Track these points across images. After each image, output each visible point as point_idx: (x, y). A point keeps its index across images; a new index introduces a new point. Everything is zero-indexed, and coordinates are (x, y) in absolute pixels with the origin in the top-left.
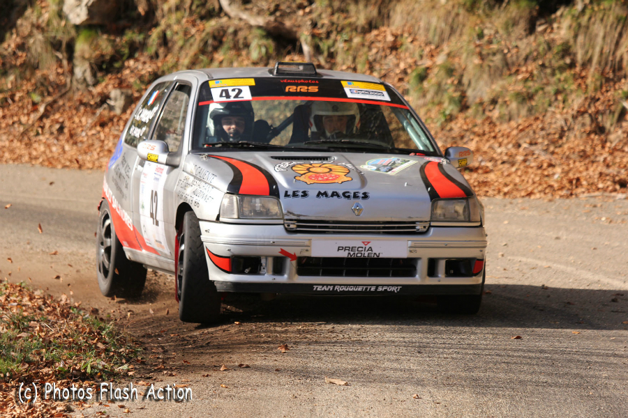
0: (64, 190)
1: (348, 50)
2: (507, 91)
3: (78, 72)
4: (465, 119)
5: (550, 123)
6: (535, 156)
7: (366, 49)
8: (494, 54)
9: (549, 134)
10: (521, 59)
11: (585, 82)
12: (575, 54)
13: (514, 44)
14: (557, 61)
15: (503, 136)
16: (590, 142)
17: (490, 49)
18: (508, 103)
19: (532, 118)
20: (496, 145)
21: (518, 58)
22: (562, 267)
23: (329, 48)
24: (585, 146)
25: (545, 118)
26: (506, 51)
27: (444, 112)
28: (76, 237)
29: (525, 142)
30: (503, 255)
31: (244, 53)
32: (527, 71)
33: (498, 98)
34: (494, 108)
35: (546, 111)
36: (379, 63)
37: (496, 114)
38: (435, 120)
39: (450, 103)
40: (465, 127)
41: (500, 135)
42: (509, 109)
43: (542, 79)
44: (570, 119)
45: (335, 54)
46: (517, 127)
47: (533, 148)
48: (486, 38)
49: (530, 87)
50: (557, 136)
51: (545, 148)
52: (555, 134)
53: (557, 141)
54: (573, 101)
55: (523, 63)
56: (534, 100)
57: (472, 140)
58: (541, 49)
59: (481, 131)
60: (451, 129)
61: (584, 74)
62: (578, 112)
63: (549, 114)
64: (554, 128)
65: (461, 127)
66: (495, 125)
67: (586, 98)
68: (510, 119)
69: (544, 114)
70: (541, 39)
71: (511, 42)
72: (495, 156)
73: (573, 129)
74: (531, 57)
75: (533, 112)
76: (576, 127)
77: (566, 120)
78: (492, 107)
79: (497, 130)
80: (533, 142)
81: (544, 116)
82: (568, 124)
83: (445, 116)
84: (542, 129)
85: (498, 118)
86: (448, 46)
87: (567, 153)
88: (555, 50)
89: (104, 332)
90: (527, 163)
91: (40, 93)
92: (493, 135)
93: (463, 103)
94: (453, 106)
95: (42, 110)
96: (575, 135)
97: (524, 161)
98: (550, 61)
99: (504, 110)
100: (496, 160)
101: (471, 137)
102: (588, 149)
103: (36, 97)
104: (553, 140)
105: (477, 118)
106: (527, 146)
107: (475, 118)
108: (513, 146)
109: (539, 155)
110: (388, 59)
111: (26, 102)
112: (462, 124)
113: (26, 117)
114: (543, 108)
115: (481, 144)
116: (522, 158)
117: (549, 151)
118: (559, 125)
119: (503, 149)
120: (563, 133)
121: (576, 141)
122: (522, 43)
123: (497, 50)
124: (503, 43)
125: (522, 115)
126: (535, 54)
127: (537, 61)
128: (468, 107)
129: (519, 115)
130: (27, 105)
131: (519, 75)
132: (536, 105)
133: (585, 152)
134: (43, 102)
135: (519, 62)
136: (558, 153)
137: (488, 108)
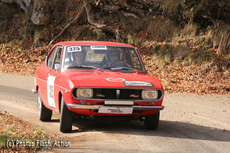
0: (28, 83)
1: (132, 38)
2: (188, 55)
3: (35, 41)
4: (172, 64)
5: (203, 67)
6: (197, 78)
7: (138, 38)
8: (184, 42)
9: (202, 71)
10: (193, 44)
11: (216, 53)
12: (213, 43)
14: (206, 45)
15: (185, 71)
16: (217, 75)
17: (182, 40)
18: (188, 59)
19: (197, 65)
20: (183, 74)
21: (192, 43)
22: (206, 118)
23: (125, 37)
24: (215, 76)
25: (201, 65)
26: (188, 41)
27: (165, 61)
28: (32, 100)
29: (194, 74)
30: (184, 113)
31: (94, 37)
32: (195, 48)
33: (184, 57)
34: (183, 61)
35: (202, 63)
36: (142, 43)
37: (183, 63)
38: (162, 64)
39: (167, 58)
40: (172, 67)
41: (185, 70)
42: (188, 61)
43: (200, 51)
44: (210, 66)
45: (127, 39)
46: (191, 68)
47: (196, 76)
48: (181, 36)
49: (196, 54)
50: (205, 72)
51: (201, 76)
52: (204, 71)
53: (205, 74)
54: (211, 59)
55: (194, 45)
56: (197, 58)
57: (175, 72)
58: (200, 40)
59: (178, 69)
60: (167, 68)
61: (215, 50)
62: (213, 64)
63: (202, 64)
64: (204, 69)
65: (170, 67)
66: (183, 67)
67: (216, 59)
68: (188, 65)
69: (200, 64)
70: (201, 37)
71: (190, 37)
72: (183, 78)
74: (197, 43)
75: (197, 63)
76: (212, 69)
77: (208, 66)
78: (182, 61)
79: (183, 69)
80: (196, 74)
81: (200, 65)
82: (209, 68)
83: (166, 63)
84: (200, 69)
85: (184, 65)
86: (167, 38)
87: (208, 78)
88: (206, 41)
89: (43, 134)
90: (194, 81)
91: (21, 48)
92: (182, 70)
93: (172, 58)
94: (168, 59)
95: (22, 54)
96: (211, 71)
97: (193, 80)
98: (204, 45)
99: (186, 62)
100: (183, 79)
101: (174, 71)
102: (216, 77)
103: (20, 50)
104: (203, 73)
105: (177, 64)
106: (194, 75)
107: (176, 64)
108: (189, 75)
109: (198, 78)
110: (146, 42)
111: (16, 52)
112: (171, 66)
113: (16, 57)
114: (200, 62)
115: (178, 73)
116: (192, 79)
117: (202, 77)
118: (206, 68)
119: (186, 75)
120: (207, 71)
121: (212, 74)
122: (194, 38)
123: (185, 40)
124: (187, 38)
125: (193, 64)
126: (198, 42)
127: (199, 45)
128: (174, 60)
129: (191, 63)
130: (16, 53)
131: (192, 49)
132: (198, 60)
133: (214, 78)
134: (22, 51)
135: (192, 45)
136: (205, 78)
137: (181, 61)
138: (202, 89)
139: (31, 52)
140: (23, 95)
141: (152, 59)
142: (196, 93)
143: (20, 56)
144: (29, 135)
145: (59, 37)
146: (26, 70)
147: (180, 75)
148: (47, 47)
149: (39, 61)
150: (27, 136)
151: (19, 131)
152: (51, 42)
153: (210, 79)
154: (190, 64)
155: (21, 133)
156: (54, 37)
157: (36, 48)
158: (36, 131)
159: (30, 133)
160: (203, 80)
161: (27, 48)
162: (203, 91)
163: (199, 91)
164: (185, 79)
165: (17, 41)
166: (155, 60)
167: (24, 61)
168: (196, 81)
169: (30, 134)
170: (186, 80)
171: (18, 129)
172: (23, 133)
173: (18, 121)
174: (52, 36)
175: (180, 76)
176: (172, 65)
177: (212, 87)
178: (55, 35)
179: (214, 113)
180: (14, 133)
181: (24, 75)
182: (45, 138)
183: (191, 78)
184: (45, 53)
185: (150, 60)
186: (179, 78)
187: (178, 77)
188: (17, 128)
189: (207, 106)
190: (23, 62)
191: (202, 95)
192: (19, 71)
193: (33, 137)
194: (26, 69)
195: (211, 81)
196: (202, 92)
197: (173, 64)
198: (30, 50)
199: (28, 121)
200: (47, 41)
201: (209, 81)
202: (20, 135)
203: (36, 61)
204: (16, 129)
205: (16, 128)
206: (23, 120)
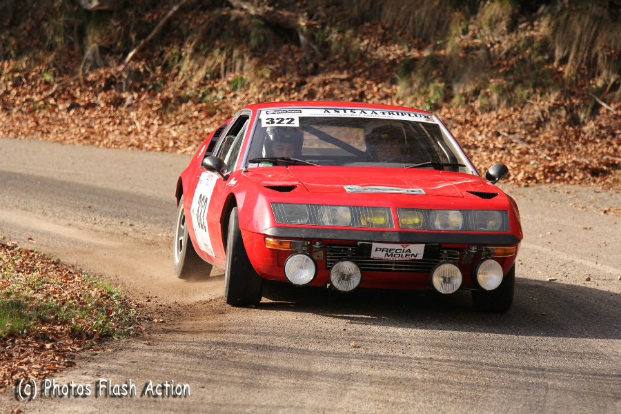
0: (73, 164)
1: (341, 40)
2: (488, 82)
3: (88, 53)
4: (449, 109)
5: (528, 114)
6: (513, 145)
7: (358, 40)
8: (478, 48)
9: (527, 125)
10: (503, 53)
11: (561, 77)
12: (554, 51)
13: (496, 39)
14: (537, 56)
15: (483, 125)
16: (565, 133)
17: (474, 43)
18: (490, 94)
19: (512, 109)
20: (478, 133)
21: (500, 52)
22: (539, 248)
23: (324, 37)
24: (560, 137)
25: (524, 110)
26: (489, 45)
27: (429, 101)
28: (84, 208)
29: (505, 131)
31: (244, 41)
32: (508, 65)
33: (481, 89)
34: (476, 99)
35: (525, 103)
36: (370, 53)
37: (477, 104)
39: (435, 94)
40: (448, 116)
41: (481, 124)
42: (490, 100)
43: (521, 73)
44: (547, 111)
45: (329, 44)
46: (497, 118)
47: (511, 137)
48: (470, 34)
49: (510, 81)
50: (534, 126)
51: (523, 137)
52: (532, 124)
53: (534, 131)
54: (550, 94)
55: (504, 57)
56: (513, 92)
57: (455, 128)
58: (521, 44)
59: (463, 120)
61: (561, 69)
62: (554, 104)
63: (527, 106)
64: (532, 119)
65: (444, 116)
66: (476, 115)
67: (562, 92)
68: (490, 110)
69: (522, 105)
70: (522, 35)
71: (493, 37)
72: (476, 143)
73: (550, 120)
74: (511, 52)
75: (512, 103)
76: (552, 119)
77: (543, 112)
78: (474, 99)
79: (478, 119)
80: (512, 131)
81: (522, 108)
82: (545, 115)
83: (431, 104)
84: (521, 120)
85: (479, 108)
86: (435, 39)
87: (544, 142)
88: (535, 45)
89: (114, 296)
90: (506, 151)
91: (52, 73)
92: (475, 123)
93: (448, 92)
94: (438, 96)
95: (54, 89)
96: (551, 126)
97: (503, 149)
98: (530, 56)
99: (485, 101)
100: (476, 147)
101: (454, 125)
102: (563, 139)
103: (48, 77)
104: (530, 130)
105: (460, 107)
106: (506, 134)
107: (458, 107)
108: (493, 135)
109: (517, 143)
110: (378, 50)
111: (39, 82)
112: (446, 113)
113: (39, 95)
114: (521, 100)
115: (463, 131)
116: (501, 146)
117: (526, 140)
118: (536, 116)
119: (484, 136)
120: (540, 123)
121: (552, 132)
122: (504, 39)
123: (481, 45)
124: (486, 38)
125: (502, 106)
126: (516, 49)
127: (517, 56)
128: (452, 97)
129: (499, 105)
130: (40, 85)
131: (501, 68)
132: (515, 97)
133: (559, 142)
134: (54, 81)
135: (501, 55)
136: (534, 143)
137: (470, 99)
138: (528, 172)
139: (77, 83)
140: (59, 195)
141: (395, 94)
142: (513, 182)
143: (50, 92)
144: (79, 299)
145: (151, 41)
146: (66, 131)
147: (470, 135)
148: (121, 68)
149: (99, 105)
150: (75, 302)
151: (51, 289)
152: (131, 55)
153: (548, 145)
154: (496, 107)
155: (57, 296)
156: (138, 42)
157: (92, 73)
158: (96, 289)
159: (81, 296)
160: (529, 147)
161: (66, 73)
162: (531, 176)
163: (520, 177)
164: (482, 146)
165: (41, 53)
166: (403, 98)
167: (61, 107)
168: (512, 152)
169: (81, 298)
170: (486, 148)
171: (49, 285)
172: (64, 295)
173: (48, 263)
174: (134, 39)
175: (471, 139)
176: (446, 111)
177: (553, 167)
178: (139, 38)
179: (559, 233)
180: (39, 296)
181: (62, 142)
182: (120, 307)
183: (499, 142)
184: (114, 83)
185: (391, 97)
186: (466, 143)
187: (463, 141)
188: (48, 283)
189: (540, 217)
190: (57, 110)
191: (527, 189)
192: (48, 132)
193: (90, 305)
194: (65, 129)
195: (551, 150)
196: (529, 178)
197: (451, 107)
198: (75, 78)
199: (75, 264)
200: (118, 53)
201: (546, 151)
202: (55, 300)
203: (91, 106)
204: (46, 285)
205: (43, 282)
206: (62, 260)
